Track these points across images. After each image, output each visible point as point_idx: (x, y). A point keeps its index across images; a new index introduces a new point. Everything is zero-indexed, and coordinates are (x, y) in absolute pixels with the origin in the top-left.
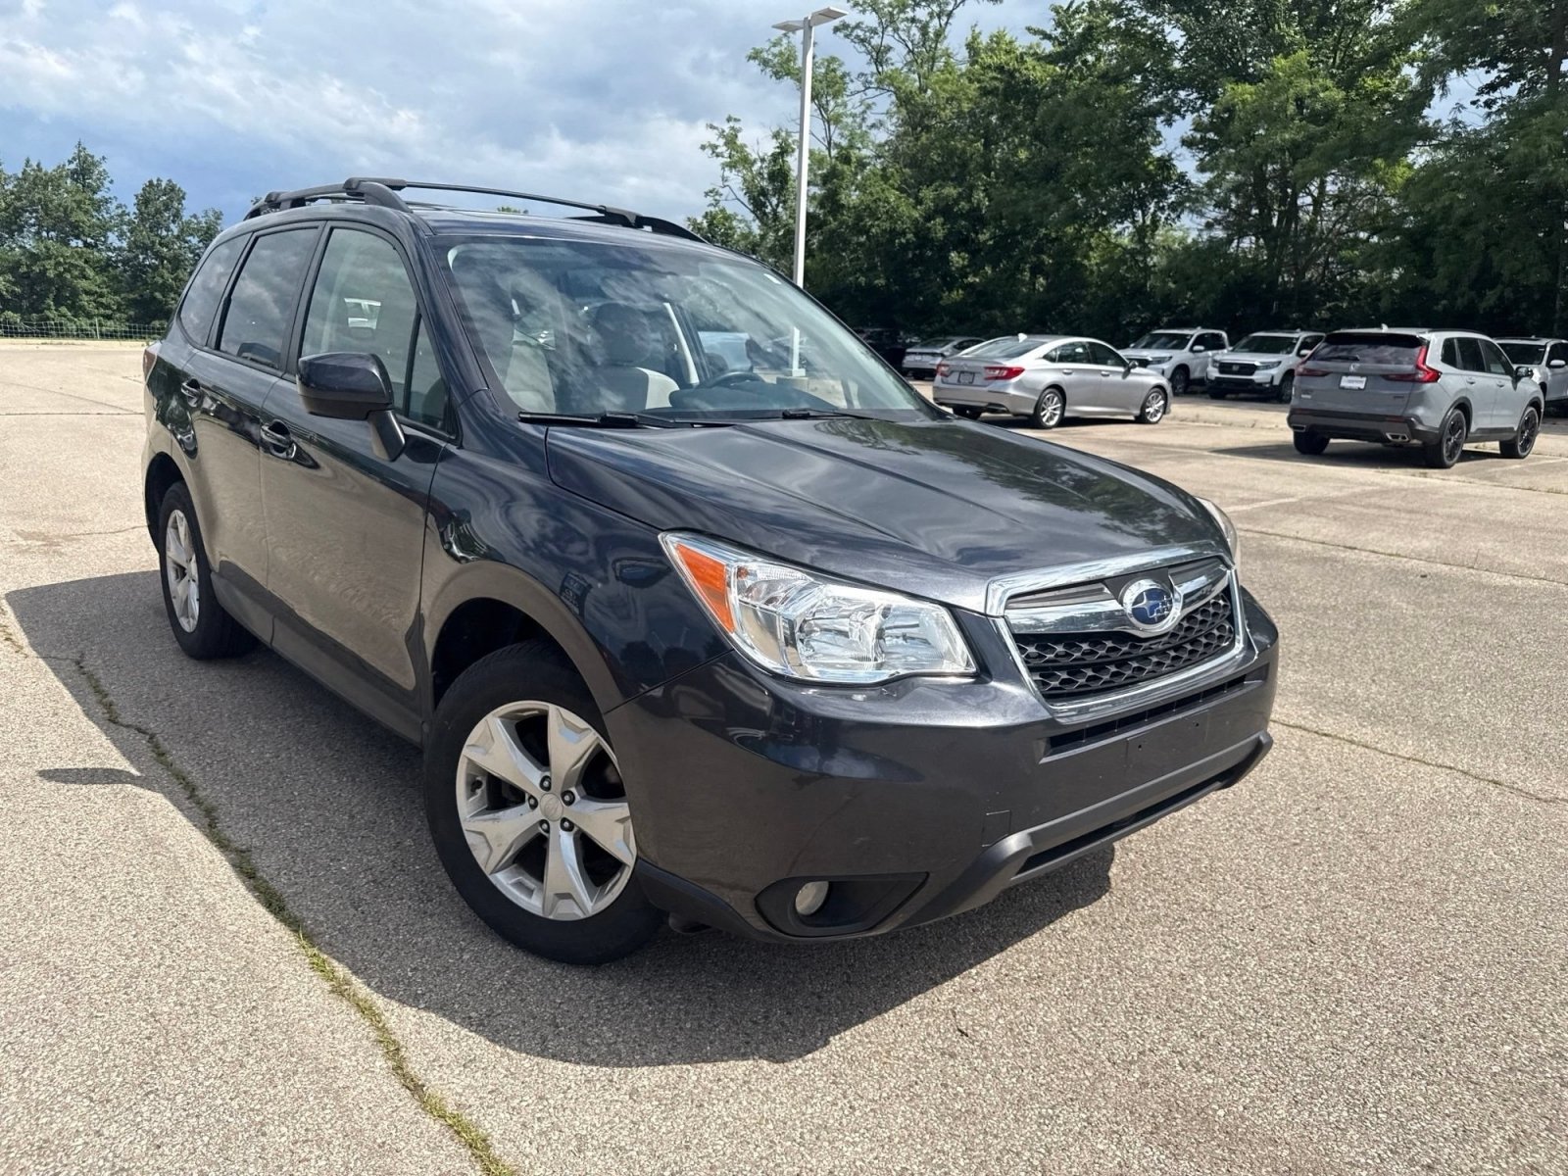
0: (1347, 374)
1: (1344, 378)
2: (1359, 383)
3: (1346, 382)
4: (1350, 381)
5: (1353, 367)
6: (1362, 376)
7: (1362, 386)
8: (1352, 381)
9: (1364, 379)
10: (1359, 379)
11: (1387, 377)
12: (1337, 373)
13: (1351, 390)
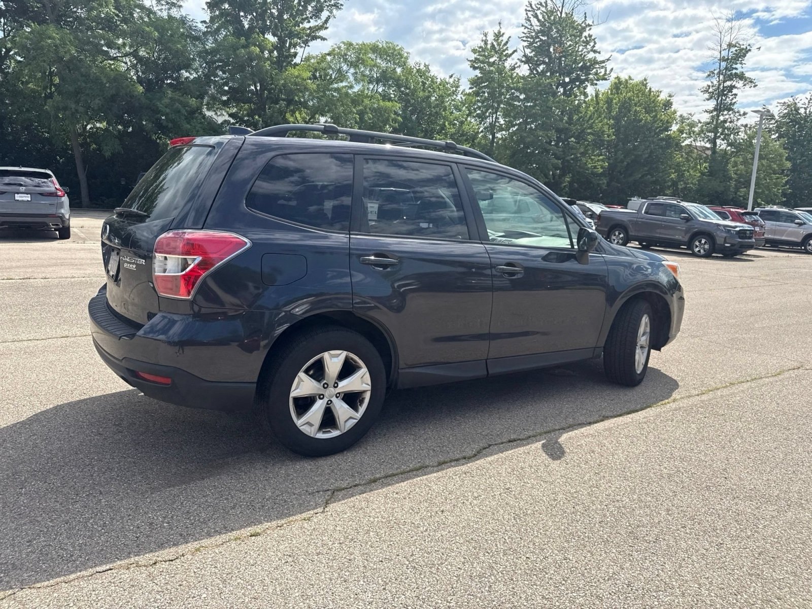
0: (18, 193)
1: (16, 195)
2: (27, 198)
3: (18, 197)
4: (20, 197)
5: (22, 189)
6: (27, 194)
7: (29, 199)
8: (23, 197)
9: (29, 195)
10: (26, 195)
11: (41, 194)
12: (12, 192)
13: (23, 201)
